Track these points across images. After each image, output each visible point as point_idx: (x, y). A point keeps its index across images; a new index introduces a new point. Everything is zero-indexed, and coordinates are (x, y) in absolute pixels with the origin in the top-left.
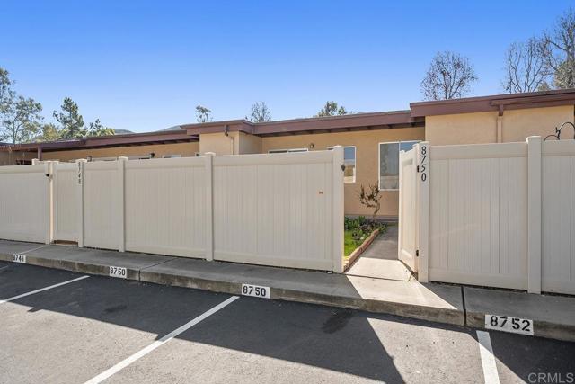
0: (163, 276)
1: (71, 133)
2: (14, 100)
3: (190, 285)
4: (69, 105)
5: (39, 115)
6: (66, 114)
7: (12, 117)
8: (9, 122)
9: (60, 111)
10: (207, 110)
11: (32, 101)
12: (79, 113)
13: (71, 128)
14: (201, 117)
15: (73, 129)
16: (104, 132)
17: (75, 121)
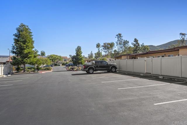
0: (170, 78)
1: (136, 48)
2: (123, 41)
3: (176, 80)
4: (136, 40)
5: (128, 44)
6: (135, 43)
7: (122, 46)
8: (121, 47)
9: (133, 42)
10: (185, 34)
11: (126, 41)
12: (138, 42)
13: (136, 47)
14: (182, 37)
15: (137, 47)
16: (145, 47)
17: (137, 45)
